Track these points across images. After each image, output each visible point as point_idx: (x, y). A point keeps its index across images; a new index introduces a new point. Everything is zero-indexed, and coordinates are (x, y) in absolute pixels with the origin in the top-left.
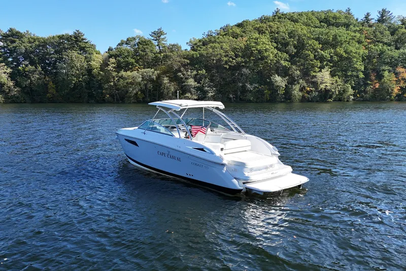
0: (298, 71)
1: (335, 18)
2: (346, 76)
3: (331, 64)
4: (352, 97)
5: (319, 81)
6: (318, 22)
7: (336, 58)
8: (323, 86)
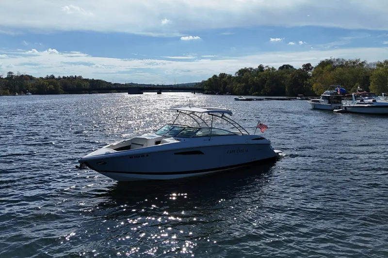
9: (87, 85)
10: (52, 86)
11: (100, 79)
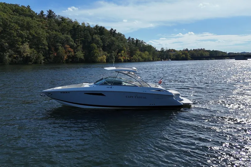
0: (6, 43)
1: (22, 10)
2: (39, 48)
3: (29, 41)
4: (43, 61)
5: (22, 51)
6: (11, 11)
7: (31, 37)
8: (25, 54)
9: (207, 54)
10: (184, 55)
11: (217, 50)
